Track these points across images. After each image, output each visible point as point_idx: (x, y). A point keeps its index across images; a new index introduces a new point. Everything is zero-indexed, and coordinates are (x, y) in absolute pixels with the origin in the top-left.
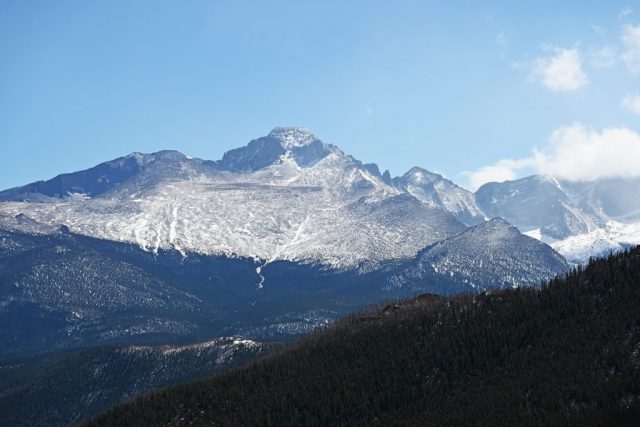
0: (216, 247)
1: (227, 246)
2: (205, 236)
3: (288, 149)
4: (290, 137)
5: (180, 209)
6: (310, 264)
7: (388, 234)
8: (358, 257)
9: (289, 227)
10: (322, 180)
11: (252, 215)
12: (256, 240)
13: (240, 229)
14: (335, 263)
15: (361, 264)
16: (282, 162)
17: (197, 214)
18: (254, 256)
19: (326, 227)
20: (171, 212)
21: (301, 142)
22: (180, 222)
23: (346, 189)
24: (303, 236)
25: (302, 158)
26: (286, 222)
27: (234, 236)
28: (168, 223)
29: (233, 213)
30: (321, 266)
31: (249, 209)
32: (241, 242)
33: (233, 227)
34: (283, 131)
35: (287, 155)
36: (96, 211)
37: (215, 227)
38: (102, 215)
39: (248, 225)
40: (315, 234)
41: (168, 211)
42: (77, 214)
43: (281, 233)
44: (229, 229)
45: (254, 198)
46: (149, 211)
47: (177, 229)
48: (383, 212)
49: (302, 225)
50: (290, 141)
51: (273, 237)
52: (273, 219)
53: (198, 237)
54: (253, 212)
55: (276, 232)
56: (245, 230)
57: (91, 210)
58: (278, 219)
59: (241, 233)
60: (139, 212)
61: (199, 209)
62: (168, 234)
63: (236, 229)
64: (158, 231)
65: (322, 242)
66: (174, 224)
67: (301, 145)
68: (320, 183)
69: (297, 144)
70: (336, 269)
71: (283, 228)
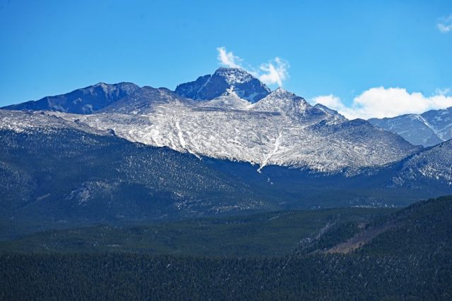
0: (219, 153)
1: (226, 153)
2: (208, 144)
3: (232, 84)
4: (232, 76)
5: (181, 123)
6: (299, 169)
7: (356, 148)
8: (339, 164)
9: (268, 140)
10: (277, 107)
11: (237, 131)
12: (246, 149)
13: (232, 140)
14: (320, 167)
15: (345, 169)
16: (228, 94)
17: (196, 128)
18: (250, 161)
19: (300, 141)
20: (175, 125)
21: (242, 80)
22: (184, 133)
23: (302, 114)
24: (281, 148)
25: (243, 91)
26: (265, 137)
27: (229, 146)
28: (176, 133)
29: (222, 128)
30: (309, 170)
31: (234, 126)
32: (236, 150)
33: (226, 139)
34: (226, 70)
35: (232, 89)
36: (118, 122)
37: (212, 138)
38: (122, 126)
39: (237, 137)
40: (292, 147)
41: (172, 124)
42: (104, 123)
43: (263, 144)
44: (223, 140)
45: (234, 118)
46: (158, 124)
47: (185, 138)
48: (346, 131)
49: (277, 139)
50: (232, 78)
51: (259, 147)
52: (255, 135)
53: (202, 144)
54: (238, 128)
55: (259, 144)
56: (236, 141)
57: (114, 121)
58: (259, 134)
59: (234, 143)
60: (150, 124)
61: (195, 124)
62: (179, 142)
63: (229, 140)
64: (171, 139)
65: (302, 153)
66: (180, 134)
67: (243, 82)
68: (275, 110)
69: (238, 81)
70: (323, 173)
71: (264, 141)
